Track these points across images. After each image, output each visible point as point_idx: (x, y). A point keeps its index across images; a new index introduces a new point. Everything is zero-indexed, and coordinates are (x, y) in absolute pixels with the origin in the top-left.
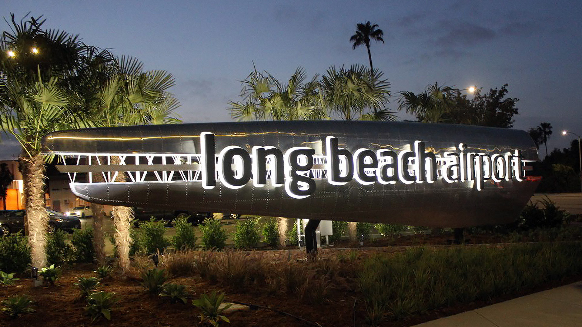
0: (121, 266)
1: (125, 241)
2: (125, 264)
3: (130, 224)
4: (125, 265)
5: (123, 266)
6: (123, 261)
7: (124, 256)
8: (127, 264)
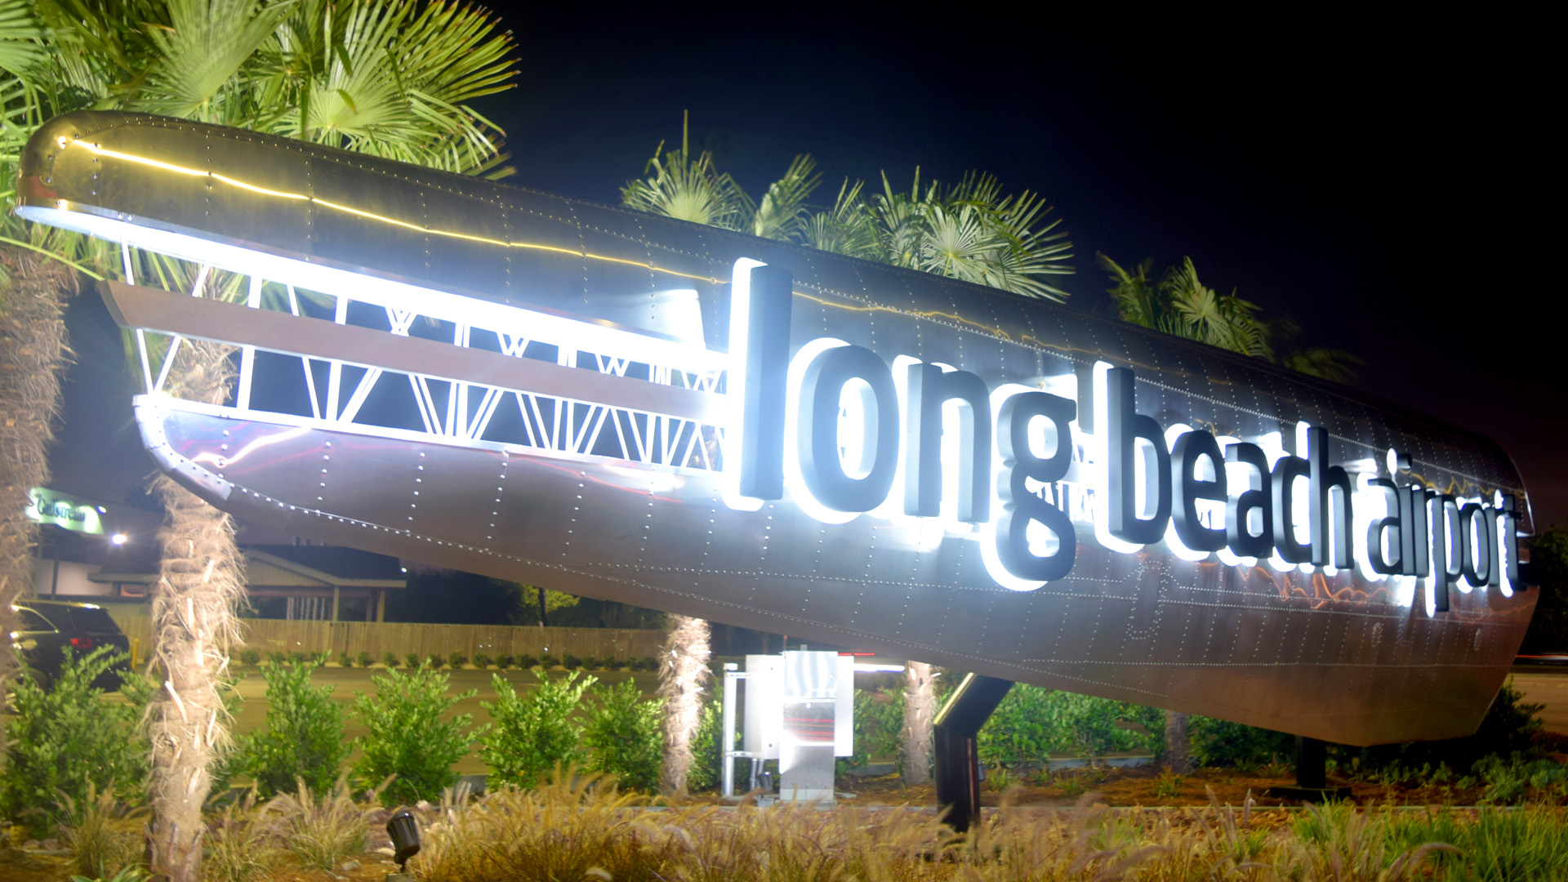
0: (162, 861)
1: (198, 741)
2: (183, 851)
3: (226, 661)
4: (179, 857)
5: (173, 862)
6: (176, 839)
7: (181, 815)
8: (189, 858)
